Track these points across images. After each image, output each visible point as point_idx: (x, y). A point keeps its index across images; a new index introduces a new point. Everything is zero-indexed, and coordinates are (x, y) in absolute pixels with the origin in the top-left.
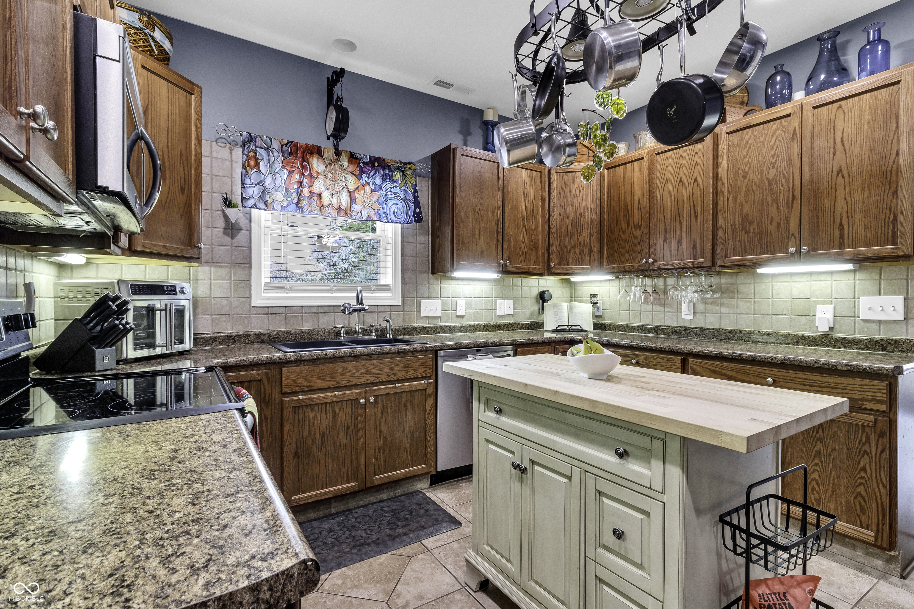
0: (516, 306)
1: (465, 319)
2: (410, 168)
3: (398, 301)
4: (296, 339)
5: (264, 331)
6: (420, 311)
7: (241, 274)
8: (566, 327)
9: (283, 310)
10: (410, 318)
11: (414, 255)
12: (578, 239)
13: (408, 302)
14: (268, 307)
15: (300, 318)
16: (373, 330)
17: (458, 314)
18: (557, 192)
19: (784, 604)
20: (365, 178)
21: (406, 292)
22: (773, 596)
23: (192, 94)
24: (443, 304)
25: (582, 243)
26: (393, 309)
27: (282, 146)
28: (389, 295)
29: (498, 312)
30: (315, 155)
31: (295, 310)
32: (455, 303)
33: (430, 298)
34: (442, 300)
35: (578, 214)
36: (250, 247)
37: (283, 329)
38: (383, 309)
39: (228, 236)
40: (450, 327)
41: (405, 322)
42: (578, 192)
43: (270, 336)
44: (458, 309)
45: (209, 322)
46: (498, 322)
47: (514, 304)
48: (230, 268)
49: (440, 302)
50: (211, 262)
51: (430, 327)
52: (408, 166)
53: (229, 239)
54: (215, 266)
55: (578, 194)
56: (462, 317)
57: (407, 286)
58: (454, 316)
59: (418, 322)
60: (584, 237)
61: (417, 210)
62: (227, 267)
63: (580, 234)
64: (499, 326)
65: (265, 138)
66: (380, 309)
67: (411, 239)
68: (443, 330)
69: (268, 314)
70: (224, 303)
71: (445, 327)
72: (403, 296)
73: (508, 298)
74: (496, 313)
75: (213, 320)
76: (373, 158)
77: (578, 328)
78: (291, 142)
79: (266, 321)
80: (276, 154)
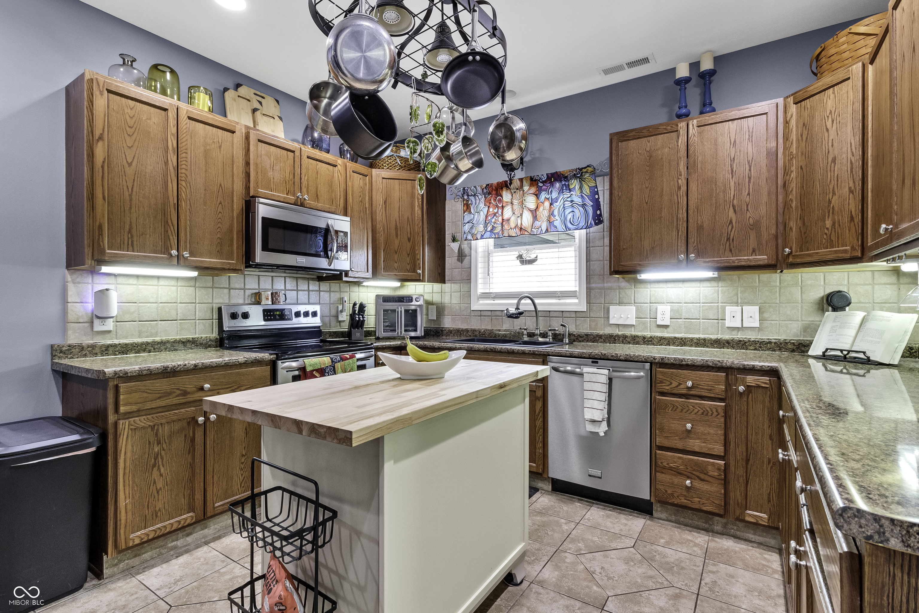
0: (766, 315)
1: (669, 329)
2: (586, 172)
3: (583, 308)
4: (495, 337)
5: (477, 328)
6: (608, 318)
7: (465, 288)
8: (839, 353)
9: (489, 313)
10: (596, 325)
11: (602, 259)
12: (830, 202)
13: (594, 308)
14: (481, 311)
15: (501, 320)
16: (550, 333)
17: (659, 323)
18: (797, 135)
19: (270, 584)
20: (543, 195)
21: (592, 297)
22: (273, 574)
23: (415, 180)
24: (637, 311)
25: (836, 209)
26: (578, 315)
27: (483, 190)
28: (576, 301)
29: (728, 324)
30: (504, 189)
31: (497, 313)
32: (654, 310)
33: (620, 303)
34: (637, 307)
35: (830, 159)
36: (470, 268)
37: (489, 328)
38: (567, 315)
39: (459, 261)
40: (644, 338)
41: (591, 328)
42: (829, 123)
43: (480, 332)
44: (659, 316)
45: (450, 320)
46: (727, 337)
47: (761, 312)
48: (460, 283)
49: (633, 308)
50: (452, 281)
51: (617, 336)
52: (584, 170)
53: (460, 263)
54: (454, 283)
55: (829, 126)
56: (666, 327)
57: (593, 292)
58: (654, 325)
59: (606, 329)
60: (840, 197)
61: (598, 212)
62: (459, 283)
63: (834, 193)
64: (728, 342)
65: (472, 188)
66: (565, 315)
67: (598, 243)
68: (635, 340)
69: (481, 316)
70: (457, 308)
71: (637, 336)
72: (589, 302)
73: (750, 303)
74: (725, 324)
75: (452, 319)
76: (550, 175)
77: (861, 356)
78: (488, 185)
79: (480, 321)
80: (480, 197)
